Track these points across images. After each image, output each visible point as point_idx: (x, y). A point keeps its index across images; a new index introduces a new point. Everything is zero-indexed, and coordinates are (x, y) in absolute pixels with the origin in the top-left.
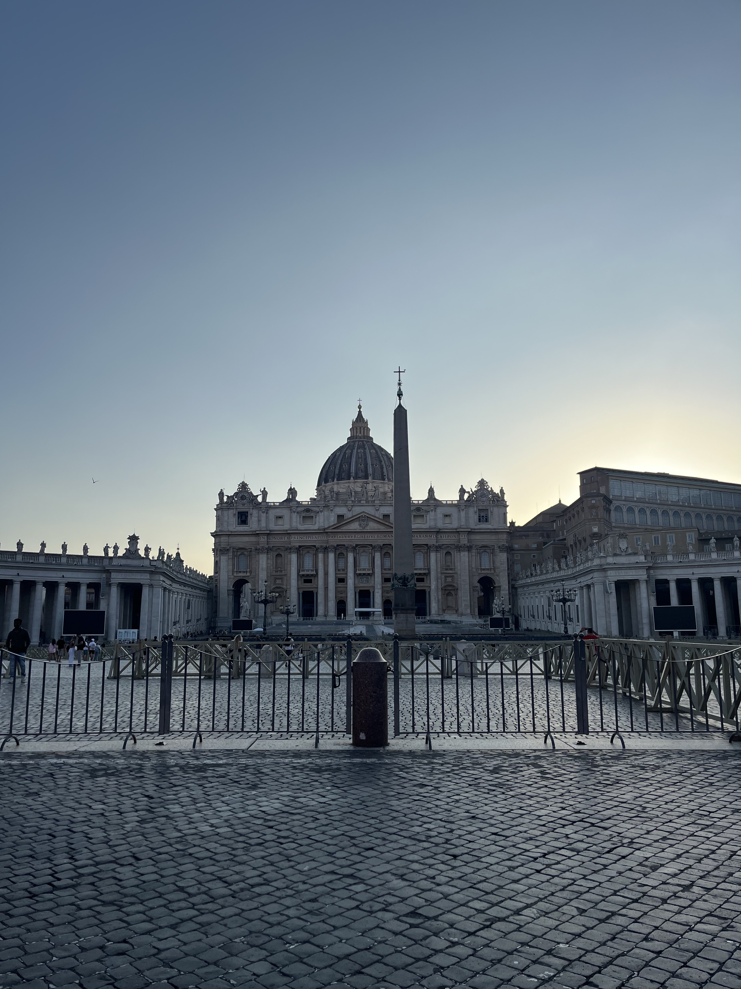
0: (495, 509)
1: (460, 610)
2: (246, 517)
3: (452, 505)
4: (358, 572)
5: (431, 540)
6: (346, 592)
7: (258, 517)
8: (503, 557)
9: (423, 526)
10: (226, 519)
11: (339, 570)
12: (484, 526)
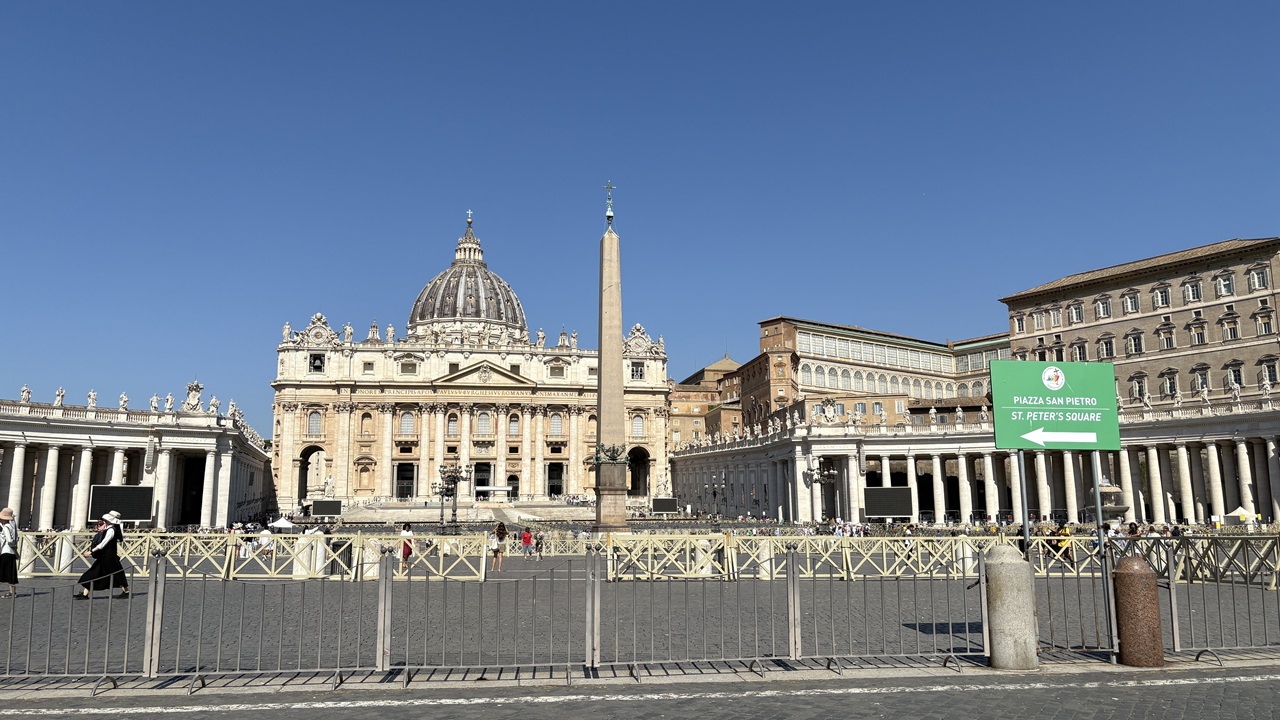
0: (652, 364)
2: (322, 362)
5: (572, 399)
6: (458, 465)
7: (339, 363)
8: (659, 423)
9: (563, 382)
10: (293, 363)
11: (449, 436)
12: (638, 383)
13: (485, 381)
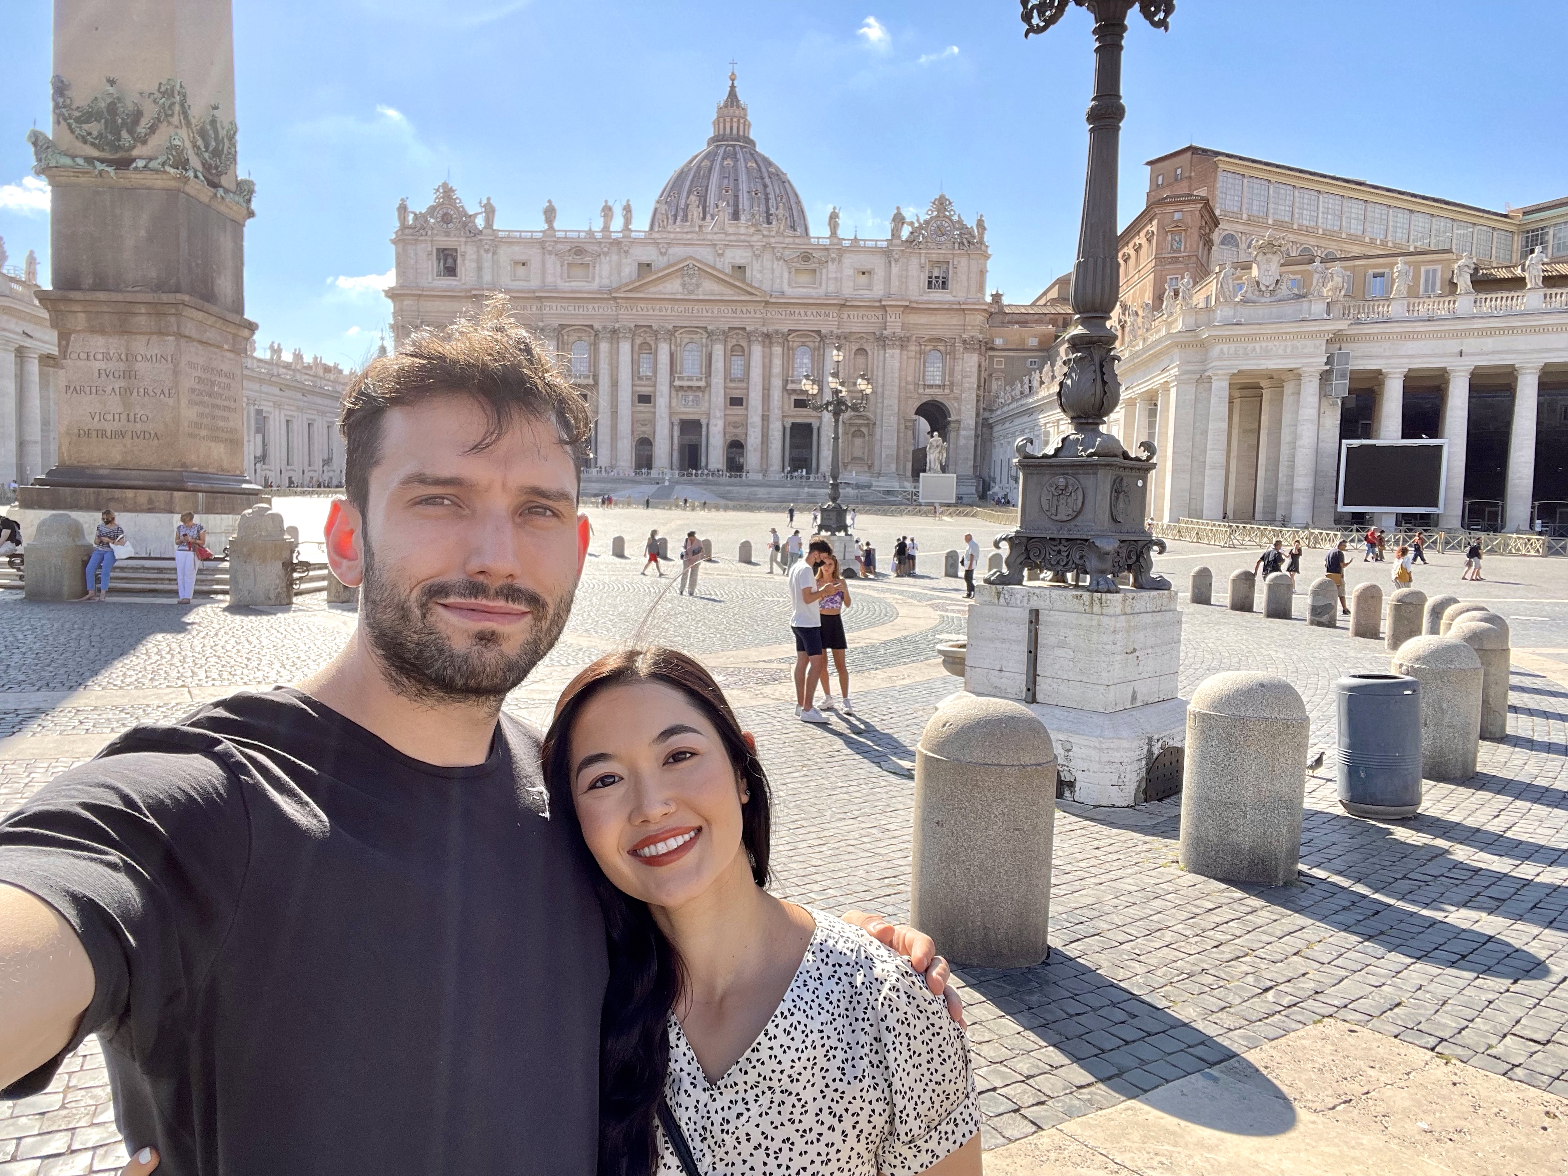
0: (963, 263)
1: (876, 467)
2: (455, 261)
3: (875, 251)
4: (677, 383)
5: (828, 324)
6: (653, 423)
7: (479, 261)
8: (971, 361)
9: (813, 292)
10: (412, 262)
11: (640, 378)
12: (938, 296)
13: (691, 292)
